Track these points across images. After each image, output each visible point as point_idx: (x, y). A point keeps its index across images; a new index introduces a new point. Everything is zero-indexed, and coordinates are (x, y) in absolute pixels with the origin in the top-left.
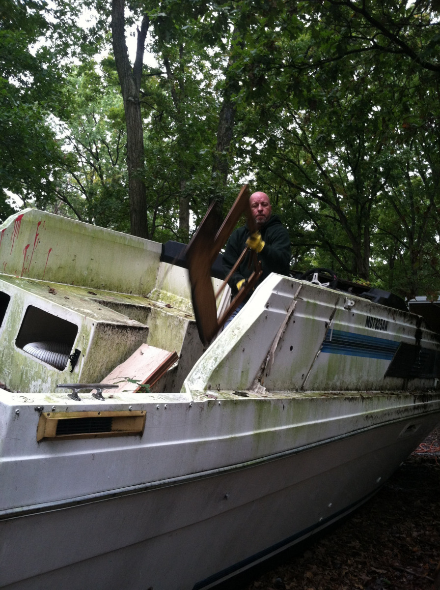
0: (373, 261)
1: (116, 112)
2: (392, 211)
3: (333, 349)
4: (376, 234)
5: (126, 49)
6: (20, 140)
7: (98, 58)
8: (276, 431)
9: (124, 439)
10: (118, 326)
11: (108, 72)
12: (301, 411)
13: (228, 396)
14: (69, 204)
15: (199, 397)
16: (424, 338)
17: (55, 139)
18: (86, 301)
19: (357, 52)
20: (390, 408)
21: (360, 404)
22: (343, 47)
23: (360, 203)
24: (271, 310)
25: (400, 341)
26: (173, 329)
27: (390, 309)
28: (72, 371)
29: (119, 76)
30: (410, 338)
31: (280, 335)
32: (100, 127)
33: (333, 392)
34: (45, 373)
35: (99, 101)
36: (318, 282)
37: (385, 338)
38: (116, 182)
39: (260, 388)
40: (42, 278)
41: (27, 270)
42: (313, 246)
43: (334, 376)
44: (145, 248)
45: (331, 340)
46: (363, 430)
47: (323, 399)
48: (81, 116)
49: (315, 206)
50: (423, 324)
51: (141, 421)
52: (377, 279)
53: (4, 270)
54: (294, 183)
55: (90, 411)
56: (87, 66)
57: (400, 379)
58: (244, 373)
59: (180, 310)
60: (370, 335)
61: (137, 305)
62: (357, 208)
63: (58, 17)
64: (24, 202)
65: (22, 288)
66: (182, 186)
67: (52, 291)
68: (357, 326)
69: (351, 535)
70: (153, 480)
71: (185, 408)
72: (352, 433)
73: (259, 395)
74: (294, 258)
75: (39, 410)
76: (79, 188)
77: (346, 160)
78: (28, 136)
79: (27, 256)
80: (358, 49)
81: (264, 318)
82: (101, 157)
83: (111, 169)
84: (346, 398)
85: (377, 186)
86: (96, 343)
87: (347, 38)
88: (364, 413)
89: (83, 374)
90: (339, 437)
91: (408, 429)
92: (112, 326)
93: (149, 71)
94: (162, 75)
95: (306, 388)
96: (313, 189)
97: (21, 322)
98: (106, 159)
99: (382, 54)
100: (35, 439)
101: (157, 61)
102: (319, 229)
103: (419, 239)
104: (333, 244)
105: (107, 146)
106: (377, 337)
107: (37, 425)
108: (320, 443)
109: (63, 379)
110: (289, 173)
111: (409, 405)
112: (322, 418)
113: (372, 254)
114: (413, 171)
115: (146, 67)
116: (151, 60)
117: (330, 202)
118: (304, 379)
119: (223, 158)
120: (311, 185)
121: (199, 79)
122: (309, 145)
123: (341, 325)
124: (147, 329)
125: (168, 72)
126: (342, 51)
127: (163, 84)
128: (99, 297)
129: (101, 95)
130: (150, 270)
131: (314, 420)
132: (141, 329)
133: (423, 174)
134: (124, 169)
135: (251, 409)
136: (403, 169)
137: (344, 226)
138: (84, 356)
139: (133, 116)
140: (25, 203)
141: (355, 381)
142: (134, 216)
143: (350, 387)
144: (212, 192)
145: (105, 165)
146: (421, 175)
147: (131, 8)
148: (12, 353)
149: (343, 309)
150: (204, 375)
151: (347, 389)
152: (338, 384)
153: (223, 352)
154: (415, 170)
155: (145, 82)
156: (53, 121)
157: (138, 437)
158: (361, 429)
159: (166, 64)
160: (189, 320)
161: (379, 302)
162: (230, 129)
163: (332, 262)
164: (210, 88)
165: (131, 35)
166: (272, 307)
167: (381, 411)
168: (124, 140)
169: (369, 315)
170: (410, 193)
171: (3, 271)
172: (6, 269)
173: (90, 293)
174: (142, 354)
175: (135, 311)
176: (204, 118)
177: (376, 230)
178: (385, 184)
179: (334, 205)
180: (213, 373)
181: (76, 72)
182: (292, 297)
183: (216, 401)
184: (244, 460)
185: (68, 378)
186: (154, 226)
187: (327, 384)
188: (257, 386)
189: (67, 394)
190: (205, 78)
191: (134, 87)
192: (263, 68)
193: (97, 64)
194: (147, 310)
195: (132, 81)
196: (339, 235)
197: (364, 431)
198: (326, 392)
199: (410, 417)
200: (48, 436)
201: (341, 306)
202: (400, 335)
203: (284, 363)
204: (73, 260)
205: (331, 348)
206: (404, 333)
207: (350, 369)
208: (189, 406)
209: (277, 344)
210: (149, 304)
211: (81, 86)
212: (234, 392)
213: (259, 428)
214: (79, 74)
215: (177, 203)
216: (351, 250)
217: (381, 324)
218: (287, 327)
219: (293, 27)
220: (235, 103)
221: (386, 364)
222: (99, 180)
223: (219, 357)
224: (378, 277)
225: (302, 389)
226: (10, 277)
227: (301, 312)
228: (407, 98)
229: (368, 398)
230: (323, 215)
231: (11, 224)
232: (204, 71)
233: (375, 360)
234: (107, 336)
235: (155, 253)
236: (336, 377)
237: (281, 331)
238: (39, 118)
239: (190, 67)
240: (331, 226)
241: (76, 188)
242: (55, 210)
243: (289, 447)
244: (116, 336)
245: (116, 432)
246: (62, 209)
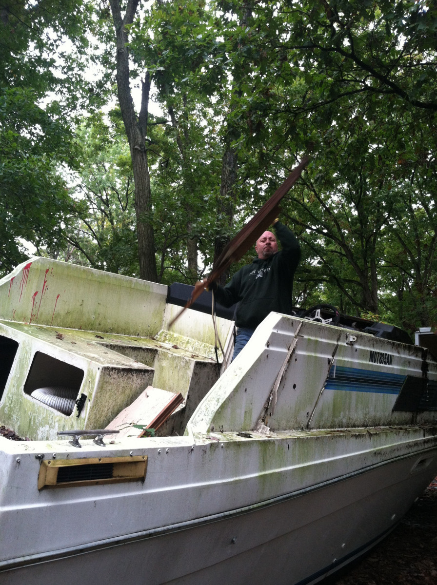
0: (382, 293)
1: (125, 160)
2: (398, 244)
3: (337, 385)
4: (383, 267)
5: (131, 100)
6: (30, 190)
7: (106, 109)
8: (281, 471)
9: (126, 485)
10: (124, 370)
11: (116, 122)
12: (306, 451)
13: (232, 438)
14: (81, 249)
15: (201, 439)
16: (431, 370)
17: (67, 188)
18: (93, 345)
19: (351, 94)
20: (399, 443)
21: (368, 441)
22: (336, 90)
23: (365, 238)
24: (271, 348)
25: (406, 375)
26: (180, 369)
27: (394, 343)
28: (78, 416)
29: (125, 125)
30: (417, 371)
31: (282, 374)
32: (110, 175)
33: (340, 429)
34: (52, 418)
35: (107, 150)
36: (321, 318)
37: (390, 372)
38: (126, 227)
39: (264, 428)
40: (50, 323)
41: (36, 317)
42: (321, 281)
43: (340, 413)
44: (151, 291)
45: (334, 377)
46: (372, 467)
47: (329, 437)
48: (91, 164)
49: (321, 242)
50: (429, 356)
51: (143, 466)
52: (386, 311)
53: (14, 317)
54: (299, 221)
55: (91, 457)
56: (95, 119)
57: (408, 413)
58: (248, 413)
59: (186, 351)
60: (375, 370)
61: (144, 347)
62: (362, 242)
63: (65, 73)
64: (37, 248)
65: (30, 334)
66: (189, 228)
67: (60, 337)
68: (361, 362)
69: (367, 576)
70: (158, 525)
71: (187, 452)
72: (360, 471)
73: (263, 436)
74: (302, 294)
75: (40, 458)
76: (90, 234)
77: (348, 197)
78: (38, 186)
79: (35, 303)
80: (351, 91)
81: (265, 357)
82: (112, 203)
83: (122, 214)
84: (352, 435)
85: (380, 220)
86: (102, 387)
87: (339, 81)
88: (372, 450)
89: (89, 419)
90: (348, 475)
91: (419, 463)
92: (117, 369)
93: (155, 120)
94: (168, 123)
95: (312, 426)
96: (318, 226)
97: (29, 368)
98: (116, 204)
99: (374, 95)
100: (36, 487)
101: (163, 110)
102: (326, 264)
103: (426, 269)
104: (340, 278)
105: (117, 193)
106: (382, 371)
107: (37, 473)
108: (328, 482)
109: (70, 425)
110: (293, 211)
111: (419, 439)
112: (329, 457)
113: (380, 287)
114: (416, 204)
115: (152, 116)
116: (156, 109)
117: (335, 237)
118: (309, 417)
119: (226, 202)
120: (316, 221)
121: (203, 126)
122: (311, 184)
123: (345, 361)
124: (152, 371)
125: (173, 120)
126: (335, 94)
127: (169, 132)
128: (107, 341)
129: (110, 144)
130: (156, 312)
131: (321, 459)
132: (146, 371)
133: (426, 207)
134: (133, 214)
135: (255, 451)
136: (405, 203)
137: (350, 260)
138: (90, 400)
139: (140, 163)
140: (38, 250)
141: (362, 417)
142: (143, 258)
143: (357, 423)
144: (218, 233)
145: (116, 210)
146: (424, 207)
147: (135, 61)
148: (21, 400)
149: (346, 345)
150: (206, 417)
151: (354, 426)
152: (344, 421)
153: (225, 393)
154: (418, 202)
155: (150, 131)
156: (63, 171)
157: (140, 483)
158: (370, 466)
159: (171, 112)
160: (195, 360)
161: (382, 336)
162: (234, 172)
163: (341, 296)
164: (214, 134)
165: (135, 87)
166: (272, 345)
167: (390, 447)
168: (132, 186)
169: (373, 350)
170: (414, 225)
171: (12, 319)
172: (15, 317)
173: (97, 337)
174: (148, 396)
175: (142, 353)
176: (209, 162)
177: (383, 263)
178: (388, 217)
179: (339, 240)
180: (215, 414)
181: (85, 124)
182: (292, 334)
183: (219, 443)
184: (249, 503)
185: (75, 423)
186: (163, 268)
187: (333, 421)
188: (260, 427)
189: (68, 441)
190: (209, 124)
191: (140, 136)
192: (260, 115)
193: (105, 115)
194: (154, 352)
195: (138, 130)
196: (345, 269)
197: (374, 468)
198: (332, 430)
199: (420, 452)
200: (48, 484)
201: (343, 342)
202: (406, 369)
203: (287, 401)
204: (81, 305)
205: (334, 385)
206: (409, 367)
207: (356, 405)
208: (191, 450)
209: (279, 383)
210: (156, 346)
211: (90, 136)
212: (238, 433)
213: (264, 469)
214: (88, 126)
215: (184, 244)
216: (359, 284)
217: (385, 358)
218: (289, 365)
219: (287, 74)
220: (236, 149)
221: (393, 398)
222: (109, 225)
223: (221, 398)
224: (388, 309)
225: (308, 427)
226: (19, 324)
227: (302, 350)
228: (401, 134)
229: (376, 434)
230: (329, 251)
231: (20, 272)
232: (207, 118)
233: (382, 394)
234: (113, 379)
235: (161, 295)
236: (342, 413)
237: (283, 369)
238: (48, 168)
239: (194, 114)
240: (338, 261)
241: (87, 233)
242: (68, 256)
243: (296, 488)
244: (121, 380)
245: (118, 478)
246: (75, 254)
